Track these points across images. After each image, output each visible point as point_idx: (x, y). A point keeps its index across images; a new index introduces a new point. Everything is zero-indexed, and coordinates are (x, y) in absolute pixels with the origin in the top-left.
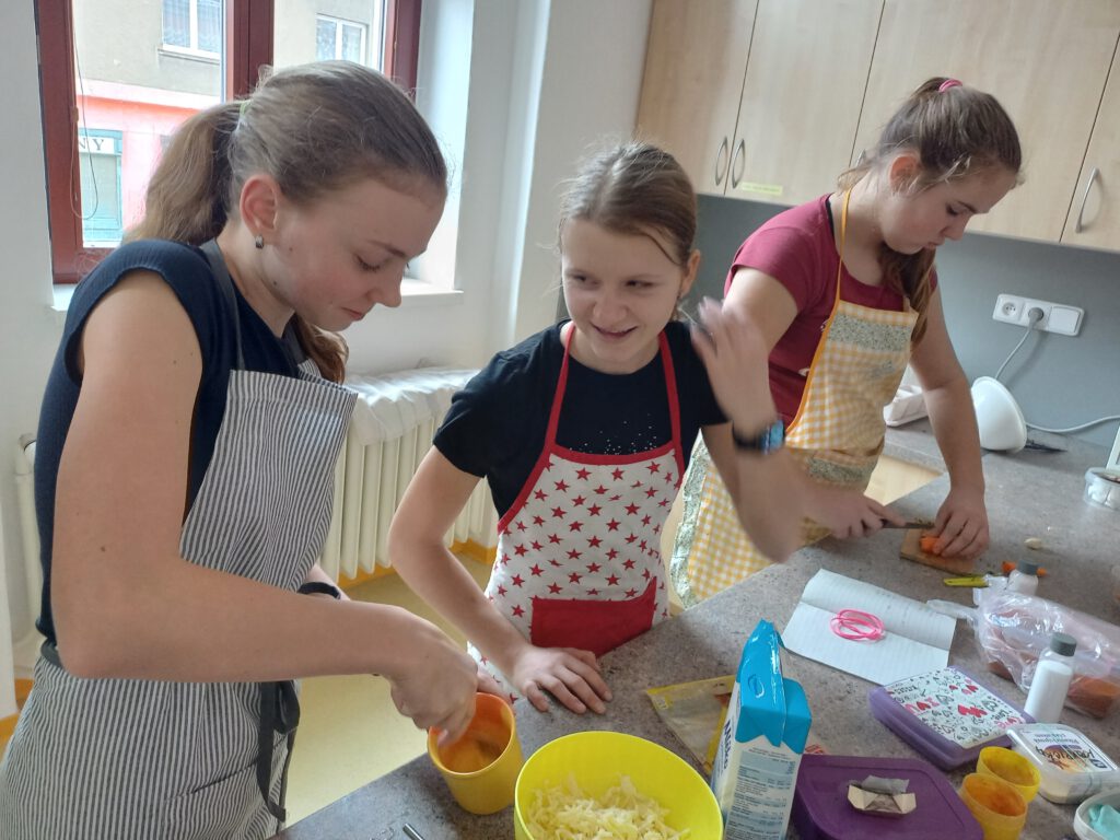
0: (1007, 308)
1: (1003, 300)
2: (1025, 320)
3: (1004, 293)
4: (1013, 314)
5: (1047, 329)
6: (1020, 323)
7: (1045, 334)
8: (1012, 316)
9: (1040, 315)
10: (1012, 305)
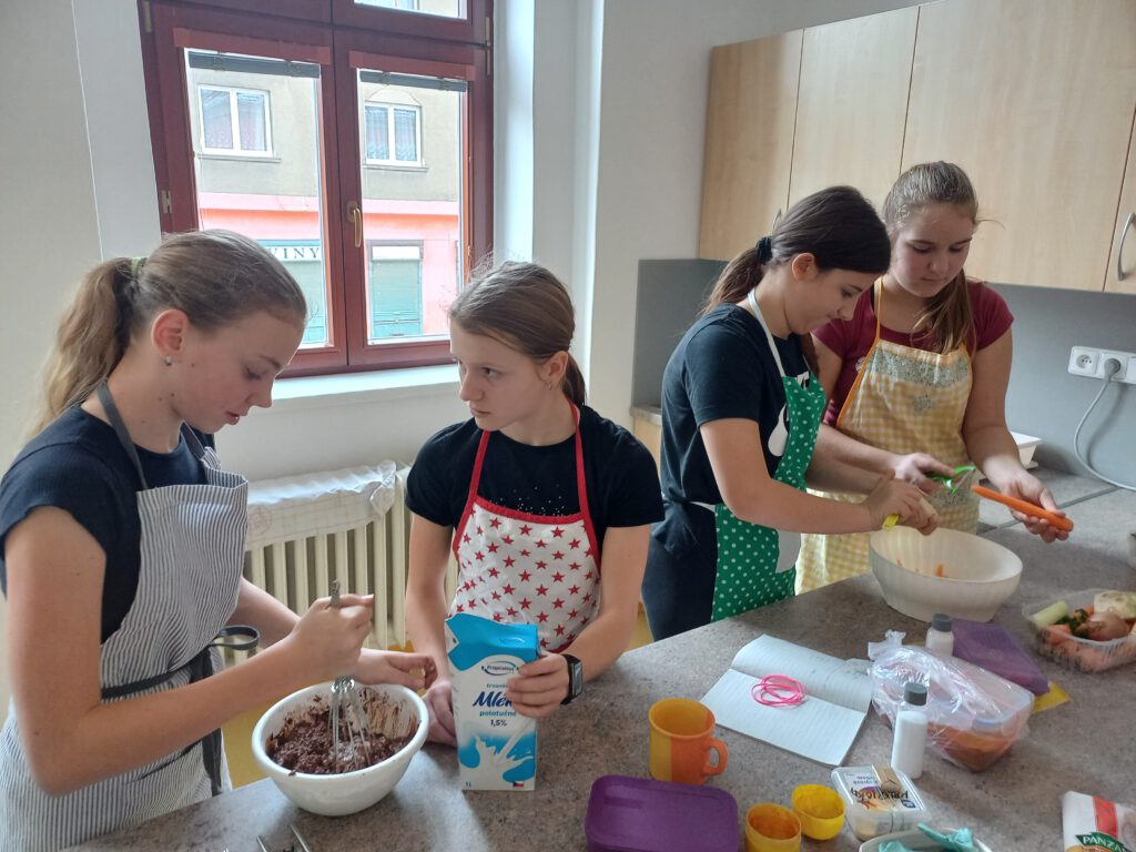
0: (1083, 360)
1: (1077, 352)
2: (1101, 373)
3: (1078, 345)
4: (1089, 366)
5: (1126, 381)
6: (1096, 376)
7: (1125, 387)
8: (1088, 370)
9: (1116, 366)
10: (1087, 357)
